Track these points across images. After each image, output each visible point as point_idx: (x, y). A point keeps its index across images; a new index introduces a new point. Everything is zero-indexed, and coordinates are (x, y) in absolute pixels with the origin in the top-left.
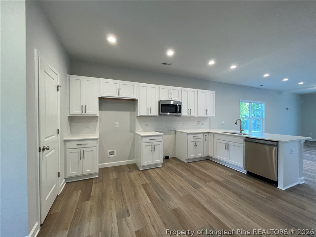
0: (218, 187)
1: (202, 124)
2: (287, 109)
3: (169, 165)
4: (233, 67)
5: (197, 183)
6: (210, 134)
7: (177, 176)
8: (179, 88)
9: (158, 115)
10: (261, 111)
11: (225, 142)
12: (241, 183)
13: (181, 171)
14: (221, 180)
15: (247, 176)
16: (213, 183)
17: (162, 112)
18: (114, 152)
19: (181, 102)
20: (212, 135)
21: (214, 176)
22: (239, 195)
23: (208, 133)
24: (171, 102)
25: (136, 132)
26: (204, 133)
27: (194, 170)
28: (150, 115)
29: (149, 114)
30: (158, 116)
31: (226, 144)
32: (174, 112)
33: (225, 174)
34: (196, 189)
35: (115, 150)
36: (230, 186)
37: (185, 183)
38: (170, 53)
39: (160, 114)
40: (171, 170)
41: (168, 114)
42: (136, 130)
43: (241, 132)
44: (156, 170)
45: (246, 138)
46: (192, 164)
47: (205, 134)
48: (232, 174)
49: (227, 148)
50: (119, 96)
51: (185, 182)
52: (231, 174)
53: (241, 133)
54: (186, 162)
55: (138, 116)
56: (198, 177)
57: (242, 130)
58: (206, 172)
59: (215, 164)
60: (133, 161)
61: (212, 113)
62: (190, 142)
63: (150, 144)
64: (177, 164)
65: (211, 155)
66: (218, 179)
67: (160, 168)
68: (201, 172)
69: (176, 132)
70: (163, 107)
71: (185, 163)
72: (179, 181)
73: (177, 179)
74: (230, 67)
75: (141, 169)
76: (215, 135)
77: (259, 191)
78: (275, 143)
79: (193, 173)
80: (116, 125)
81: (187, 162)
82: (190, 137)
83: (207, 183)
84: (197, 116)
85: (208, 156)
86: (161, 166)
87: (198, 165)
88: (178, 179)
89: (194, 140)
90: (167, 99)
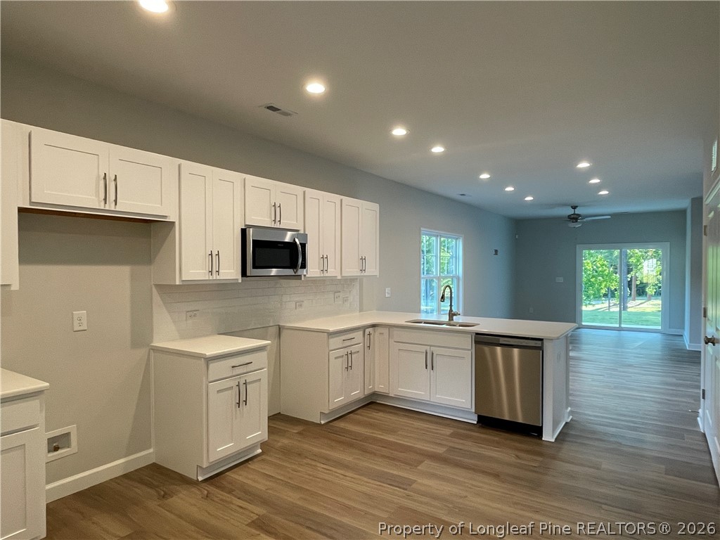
0: (448, 471)
1: (345, 300)
2: (496, 251)
3: (280, 444)
4: (438, 149)
5: (395, 472)
6: (379, 330)
7: (331, 468)
8: (299, 189)
9: (239, 277)
10: (456, 257)
11: (423, 349)
12: (482, 448)
13: (328, 452)
14: (440, 450)
15: (480, 427)
16: (427, 462)
17: (255, 267)
18: (68, 434)
19: (305, 236)
20: (385, 331)
21: (419, 445)
22: (496, 476)
23: (374, 326)
24: (286, 235)
25: (156, 344)
26: (364, 328)
27: (360, 441)
28: (218, 277)
29: (215, 276)
30: (240, 281)
31: (426, 353)
32: (289, 265)
33: (437, 433)
34: (406, 490)
35: (71, 428)
36: (466, 460)
37: (367, 482)
38: (316, 88)
39: (248, 274)
40: (299, 455)
41: (274, 272)
42: (155, 336)
43: (452, 320)
44: (252, 465)
45: (477, 334)
46: (342, 424)
47: (367, 331)
48: (452, 431)
49: (430, 363)
50: (107, 208)
51: (366, 479)
52: (448, 431)
53: (452, 322)
54: (323, 422)
55: (177, 283)
56: (383, 456)
57: (455, 315)
58: (391, 438)
59: (396, 412)
60: (145, 456)
61: (373, 269)
62: (336, 358)
63: (233, 383)
64: (299, 433)
65: (381, 388)
66: (432, 450)
67: (259, 458)
68: (381, 440)
69: (280, 329)
70: (257, 249)
71: (320, 424)
72: (348, 481)
73: (337, 477)
74: (431, 148)
75: (200, 479)
76: (396, 332)
77: (520, 454)
78: (538, 344)
79: (365, 451)
80: (76, 323)
81: (327, 421)
82: (336, 342)
83: (416, 466)
84: (339, 278)
85: (374, 394)
86: (259, 451)
87: (359, 423)
88: (341, 476)
89: (343, 352)
90: (267, 222)
